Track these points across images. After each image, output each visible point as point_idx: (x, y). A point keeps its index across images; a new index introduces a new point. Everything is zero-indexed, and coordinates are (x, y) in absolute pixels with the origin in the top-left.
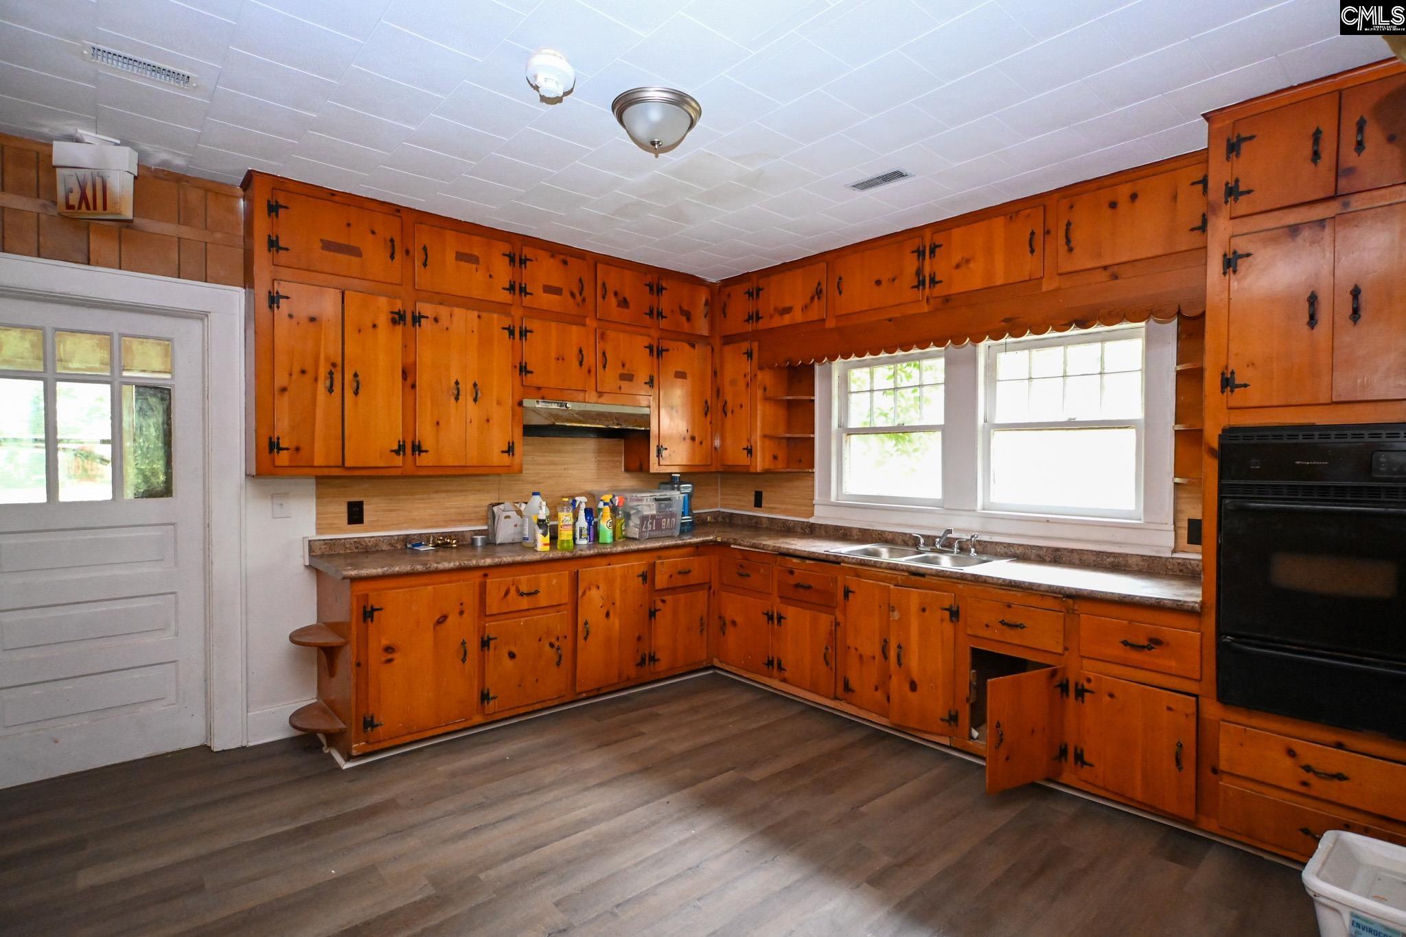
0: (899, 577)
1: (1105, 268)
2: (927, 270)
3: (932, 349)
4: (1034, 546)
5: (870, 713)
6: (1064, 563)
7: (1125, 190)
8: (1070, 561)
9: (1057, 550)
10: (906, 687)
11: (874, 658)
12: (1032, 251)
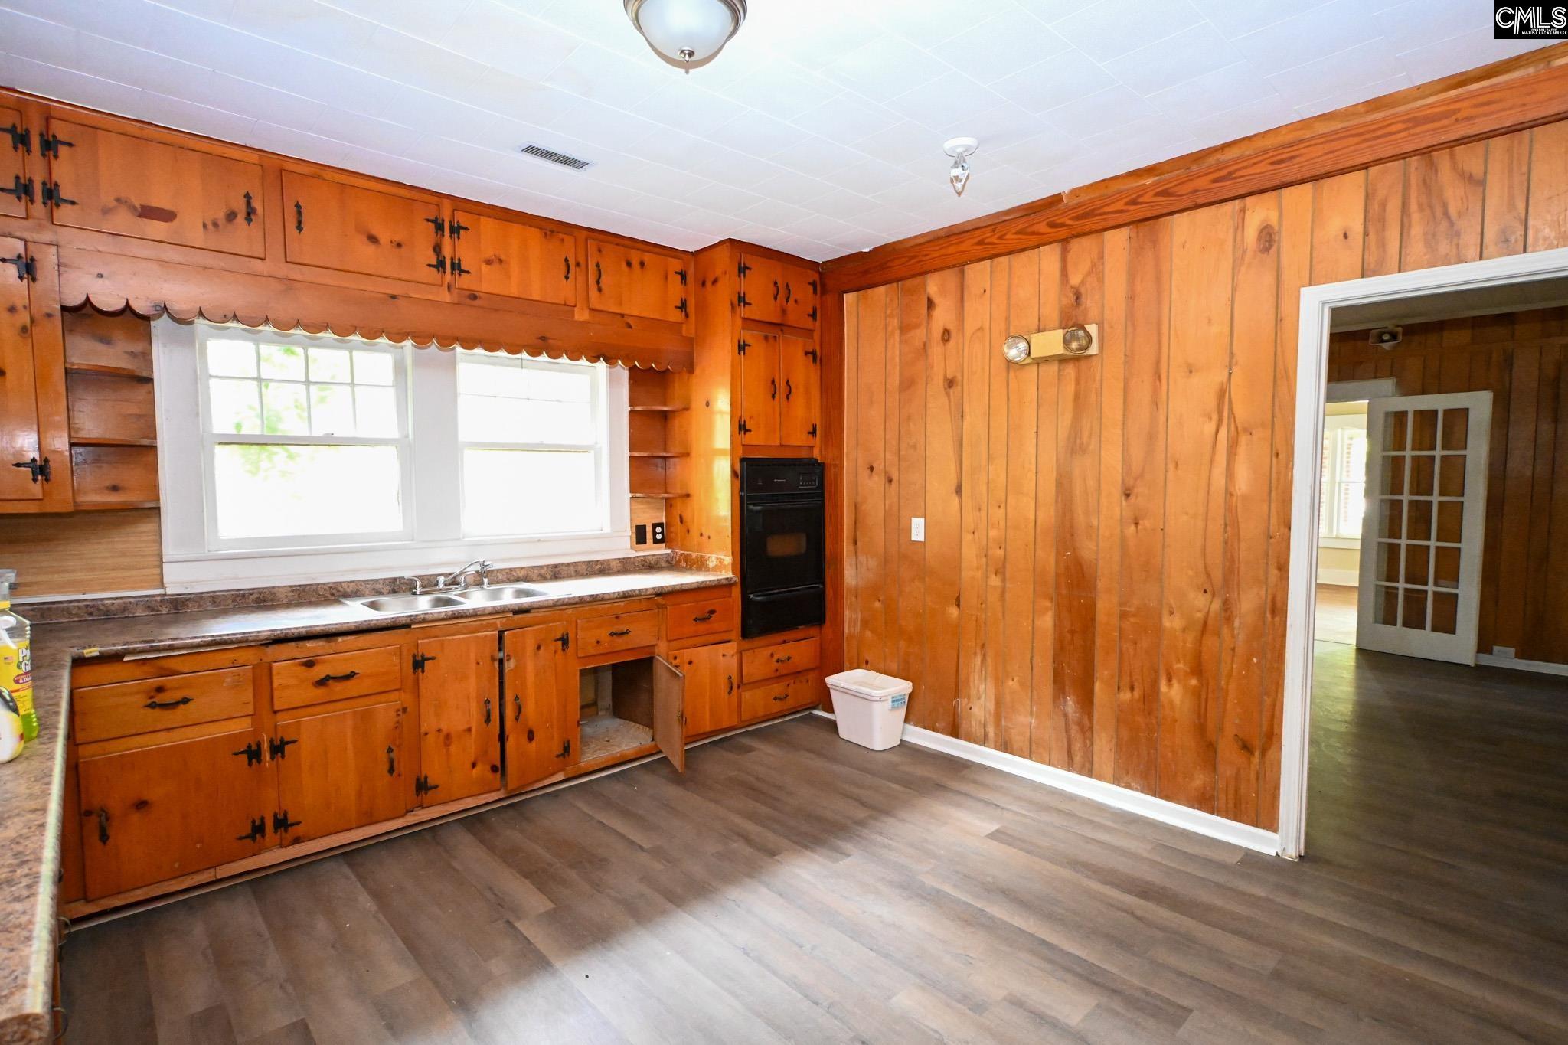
0: (498, 622)
1: (623, 316)
2: (447, 252)
3: (383, 341)
4: (535, 567)
5: (461, 801)
6: (563, 577)
7: (635, 257)
8: (567, 574)
9: (556, 566)
10: (524, 739)
11: (469, 730)
12: (567, 278)
